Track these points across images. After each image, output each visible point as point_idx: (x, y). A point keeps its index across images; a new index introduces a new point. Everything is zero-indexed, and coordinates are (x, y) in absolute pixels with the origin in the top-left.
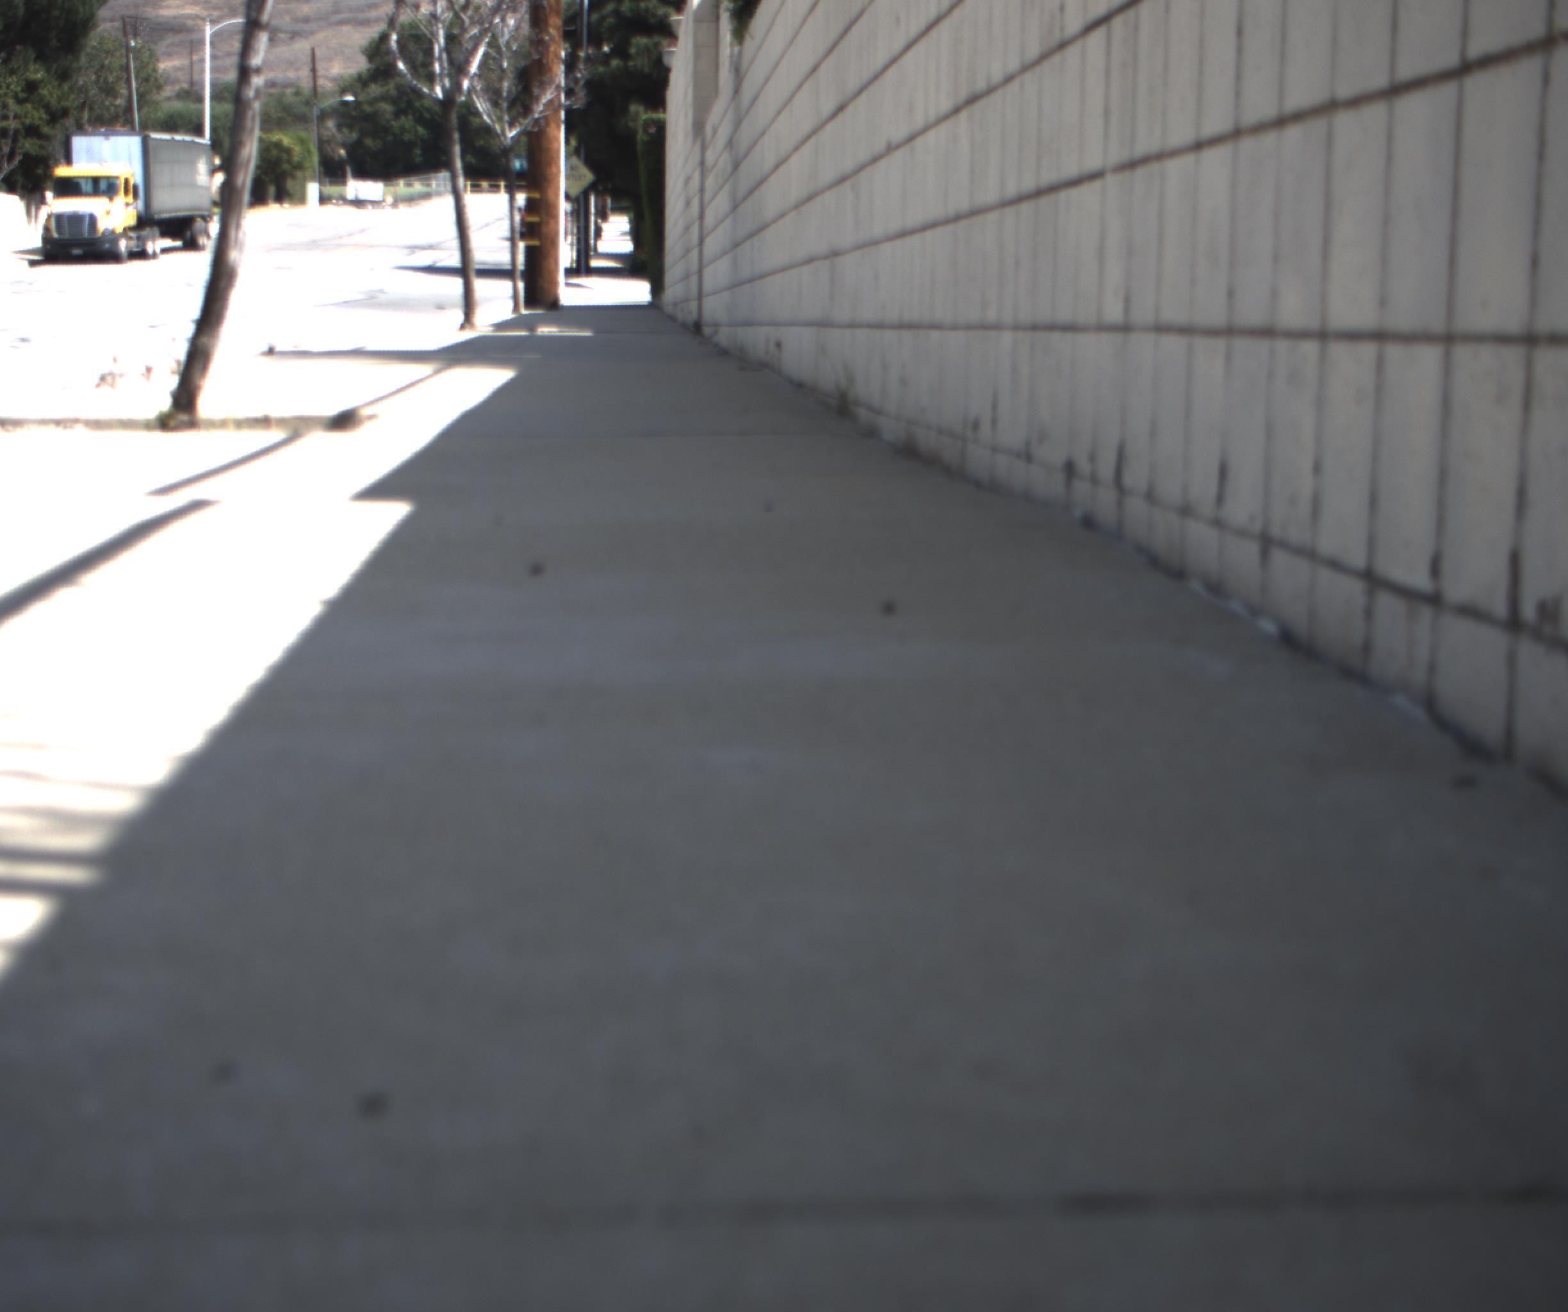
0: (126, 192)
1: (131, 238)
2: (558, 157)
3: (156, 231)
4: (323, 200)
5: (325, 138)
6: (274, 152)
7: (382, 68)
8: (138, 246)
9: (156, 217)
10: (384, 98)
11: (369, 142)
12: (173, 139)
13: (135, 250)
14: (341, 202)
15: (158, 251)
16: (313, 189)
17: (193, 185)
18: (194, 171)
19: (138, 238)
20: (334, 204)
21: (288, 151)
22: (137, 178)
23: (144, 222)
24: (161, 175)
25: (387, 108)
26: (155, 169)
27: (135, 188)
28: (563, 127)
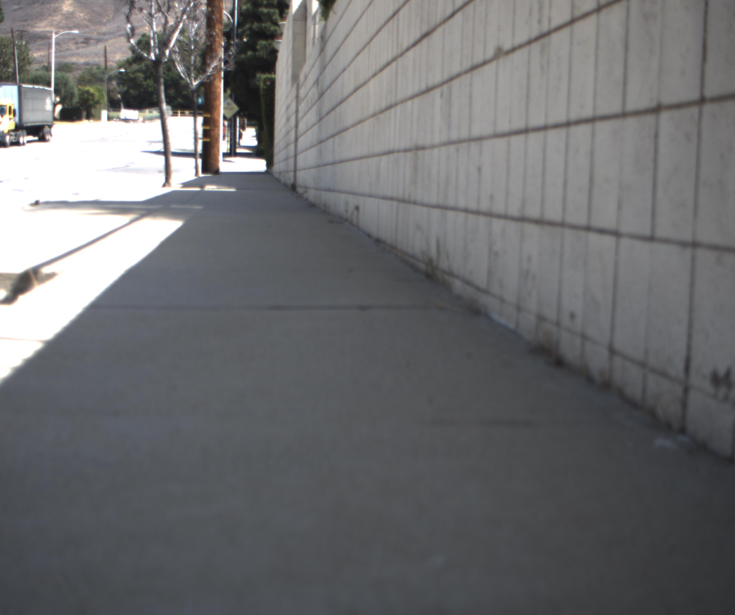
0: (10, 113)
1: (12, 135)
2: (220, 96)
3: (25, 132)
4: (109, 118)
5: (111, 89)
6: (86, 95)
8: (15, 139)
9: (25, 125)
10: (139, 71)
11: (132, 91)
12: (34, 87)
13: (14, 141)
14: (118, 120)
15: (25, 142)
16: (104, 113)
17: (44, 110)
18: (44, 104)
19: (16, 135)
20: (115, 121)
21: (93, 95)
22: (15, 106)
23: (19, 127)
24: (28, 105)
25: (141, 75)
26: (24, 102)
27: (14, 111)
28: (222, 81)
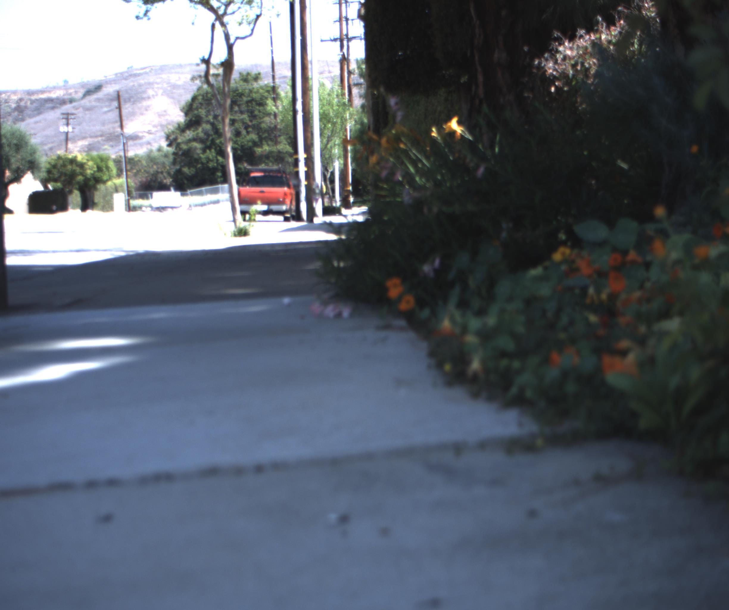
4: (130, 208)
7: (194, 119)
10: (194, 140)
14: (149, 209)
16: (119, 199)
20: (143, 211)
25: (198, 145)
